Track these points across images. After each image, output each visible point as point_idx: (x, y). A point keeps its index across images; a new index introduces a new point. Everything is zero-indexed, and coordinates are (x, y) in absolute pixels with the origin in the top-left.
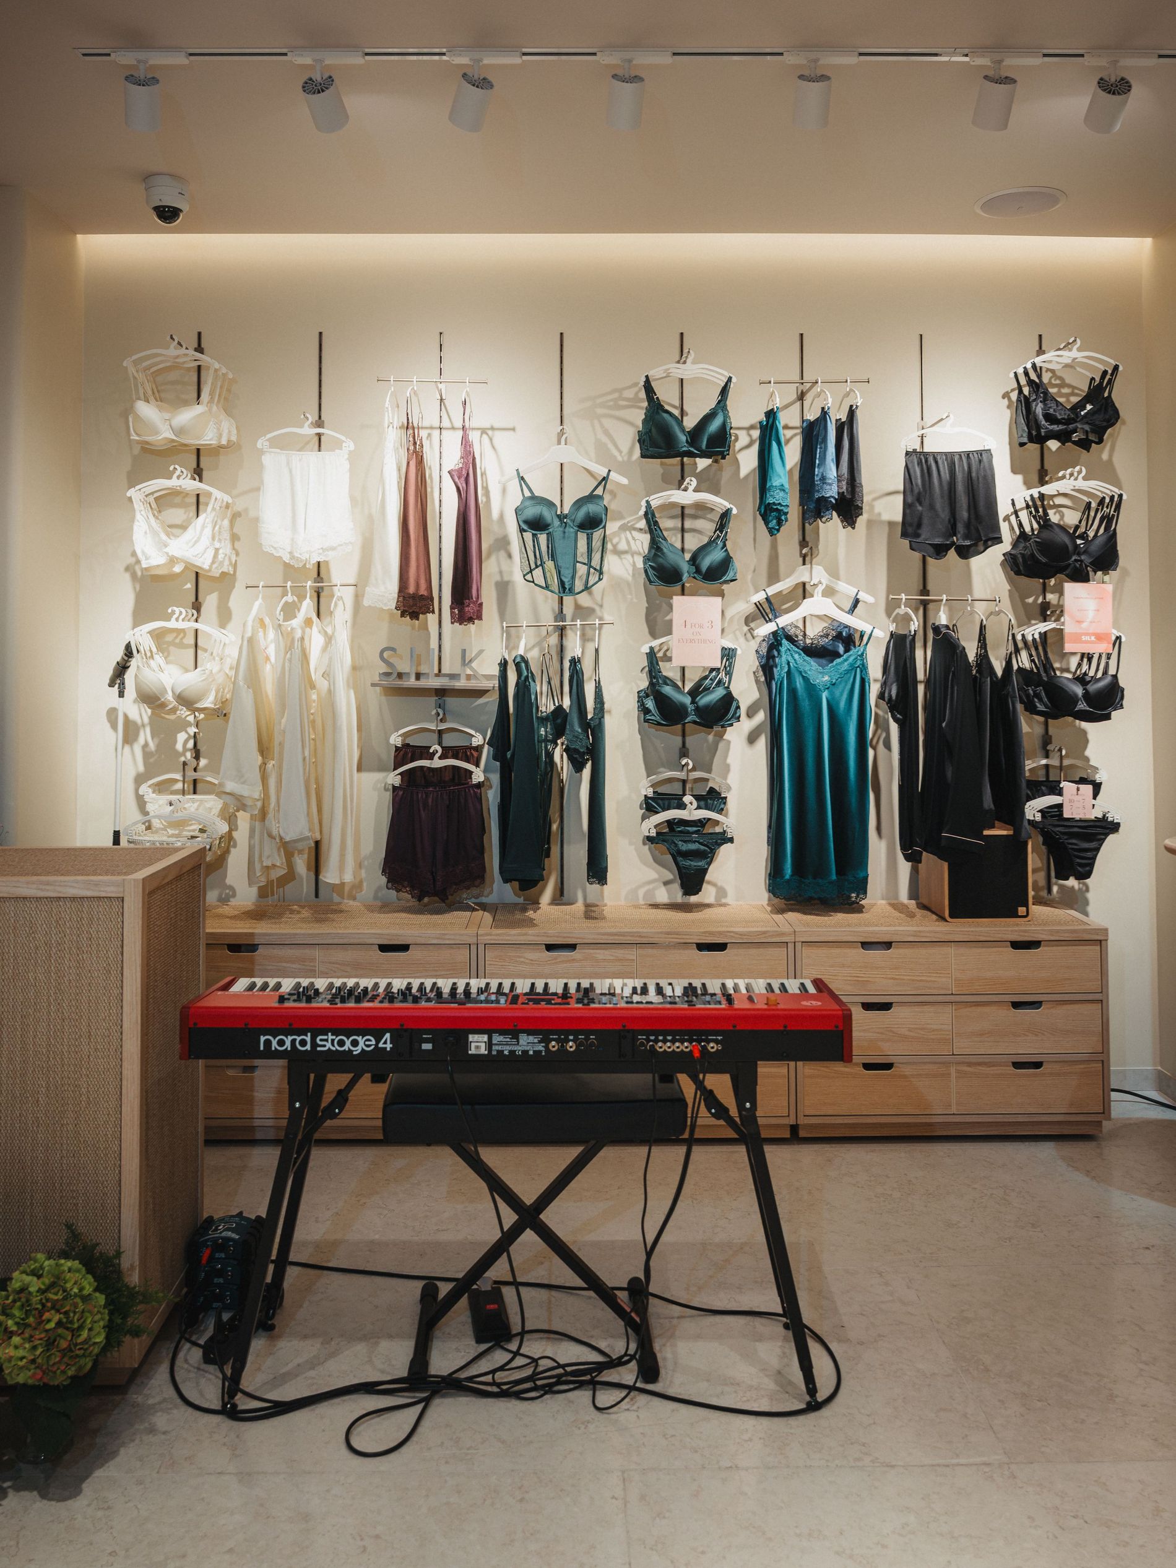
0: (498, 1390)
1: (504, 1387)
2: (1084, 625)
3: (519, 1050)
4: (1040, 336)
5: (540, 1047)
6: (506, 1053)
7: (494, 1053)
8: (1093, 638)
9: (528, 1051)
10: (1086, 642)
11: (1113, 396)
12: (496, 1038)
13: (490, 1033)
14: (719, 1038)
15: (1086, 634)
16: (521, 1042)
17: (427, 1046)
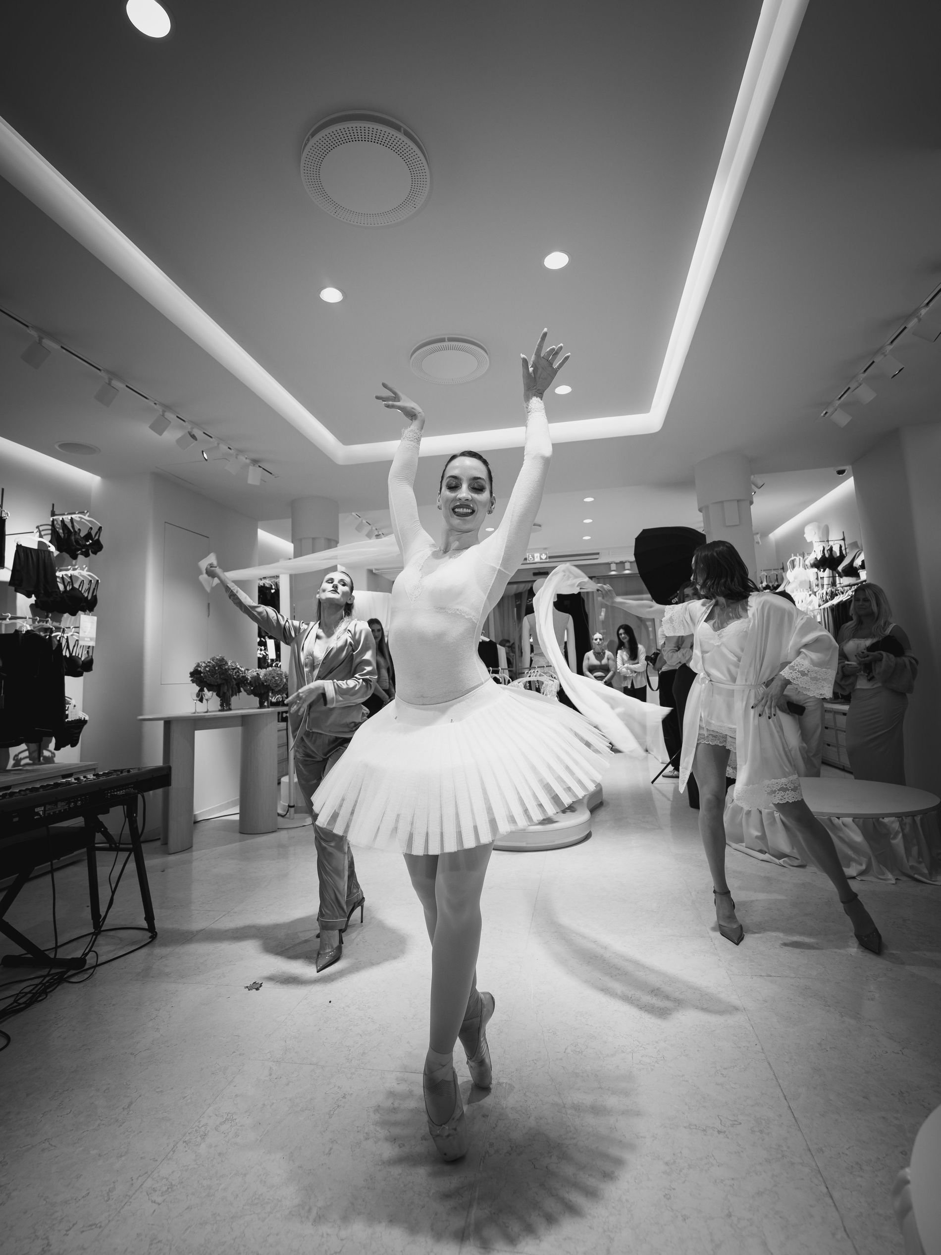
0: (31, 995)
1: (34, 991)
2: (86, 634)
3: (57, 810)
4: (53, 505)
5: (66, 807)
6: (52, 813)
7: (46, 815)
8: (89, 639)
9: (61, 810)
10: (87, 641)
11: (100, 539)
12: (48, 807)
13: (44, 805)
14: (132, 786)
15: (87, 638)
16: (59, 806)
17: (16, 819)
